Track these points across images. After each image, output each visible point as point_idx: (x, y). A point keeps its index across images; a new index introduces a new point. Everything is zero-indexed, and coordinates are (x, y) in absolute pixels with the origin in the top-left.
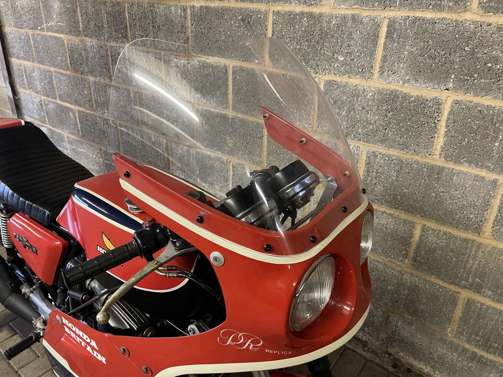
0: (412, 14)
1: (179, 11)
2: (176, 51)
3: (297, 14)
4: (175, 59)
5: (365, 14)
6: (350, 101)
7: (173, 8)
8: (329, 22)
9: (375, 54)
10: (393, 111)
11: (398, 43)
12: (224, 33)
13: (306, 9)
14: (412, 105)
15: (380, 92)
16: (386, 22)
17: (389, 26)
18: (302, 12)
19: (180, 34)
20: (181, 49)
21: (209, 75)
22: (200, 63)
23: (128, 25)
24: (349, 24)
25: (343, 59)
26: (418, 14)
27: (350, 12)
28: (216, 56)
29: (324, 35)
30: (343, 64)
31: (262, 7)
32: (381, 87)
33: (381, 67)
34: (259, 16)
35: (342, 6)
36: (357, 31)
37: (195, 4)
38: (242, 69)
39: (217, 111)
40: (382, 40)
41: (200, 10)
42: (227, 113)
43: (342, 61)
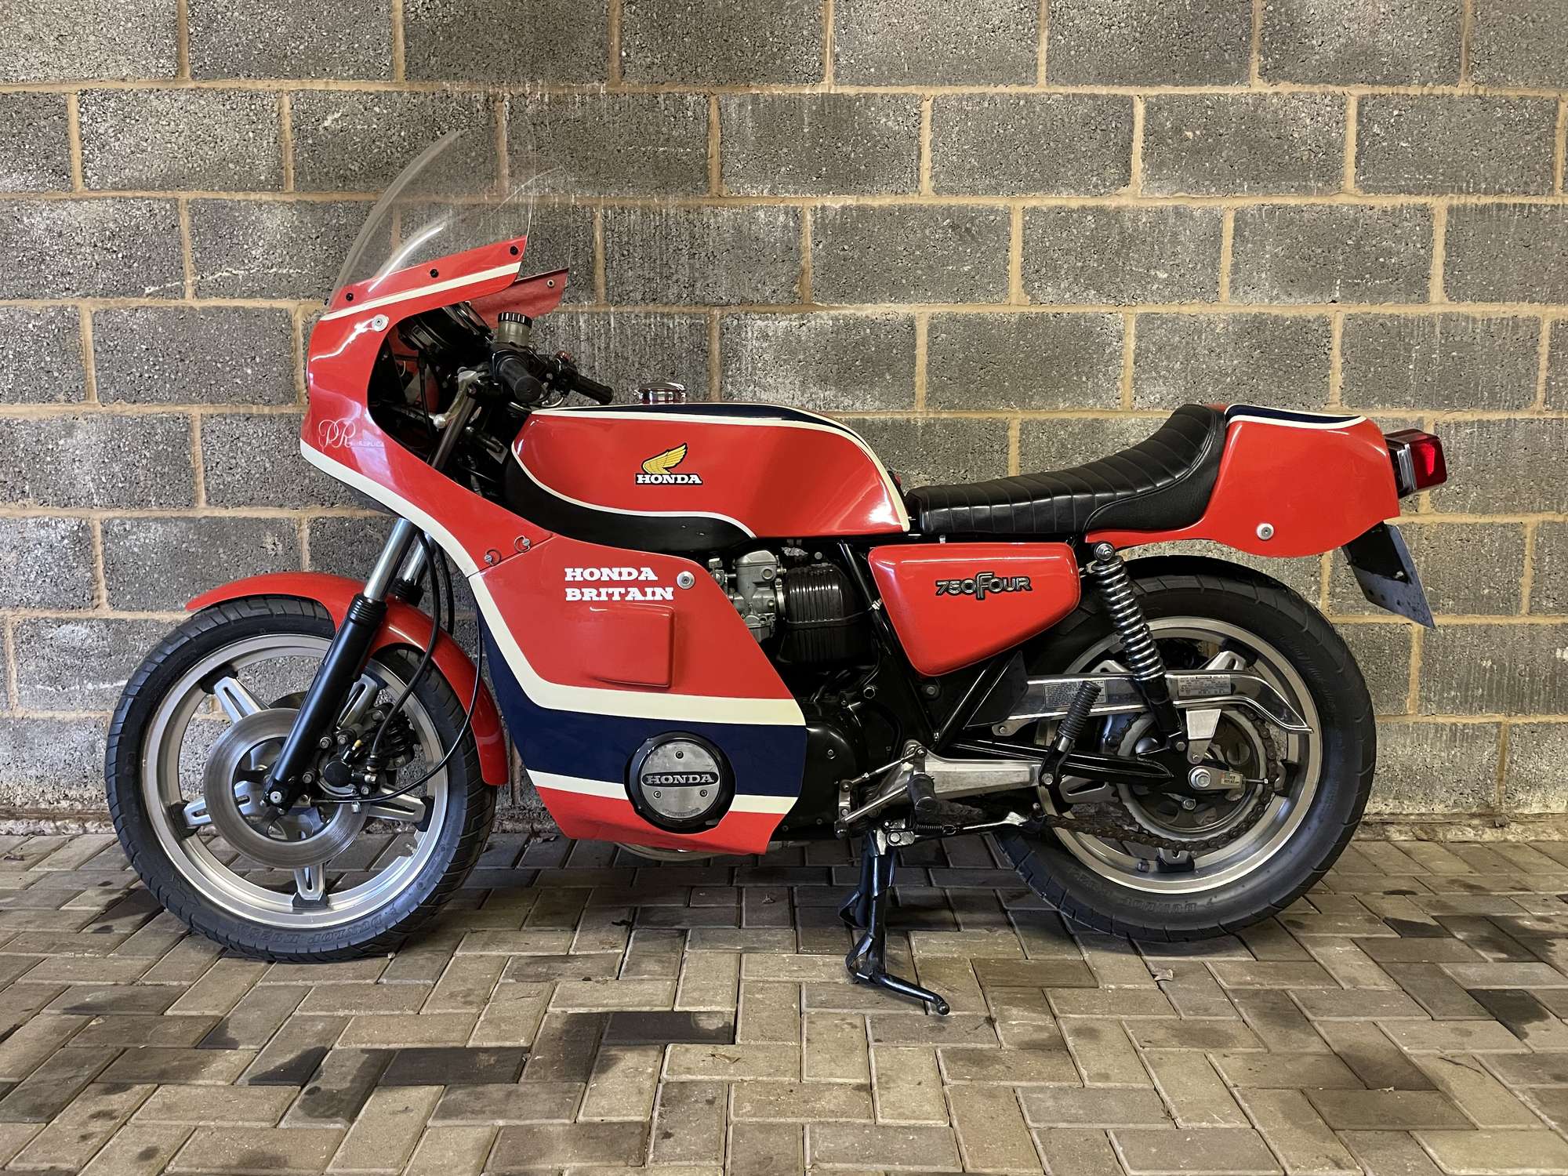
0: (1267, 201)
1: (782, 218)
2: (766, 303)
3: (1073, 211)
4: (759, 322)
5: (1195, 205)
6: (1187, 343)
7: (761, 214)
8: (1136, 220)
9: (1219, 264)
10: (1260, 347)
11: (1254, 243)
12: (905, 253)
13: (1091, 202)
14: (1288, 331)
15: (1236, 320)
16: (1231, 215)
17: (1236, 220)
18: (1084, 207)
19: (779, 265)
20: (780, 297)
21: (864, 341)
22: (838, 320)
23: (599, 256)
24: (1171, 221)
25: (1166, 275)
26: (1277, 201)
27: (1171, 203)
28: (883, 301)
29: (1128, 241)
30: (1168, 283)
31: (999, 202)
32: (1237, 311)
33: (1232, 282)
34: (992, 218)
35: (1157, 195)
36: (1185, 230)
37: (828, 204)
38: (953, 319)
39: (883, 417)
40: (1227, 241)
41: (843, 213)
42: (912, 417)
43: (1165, 280)
